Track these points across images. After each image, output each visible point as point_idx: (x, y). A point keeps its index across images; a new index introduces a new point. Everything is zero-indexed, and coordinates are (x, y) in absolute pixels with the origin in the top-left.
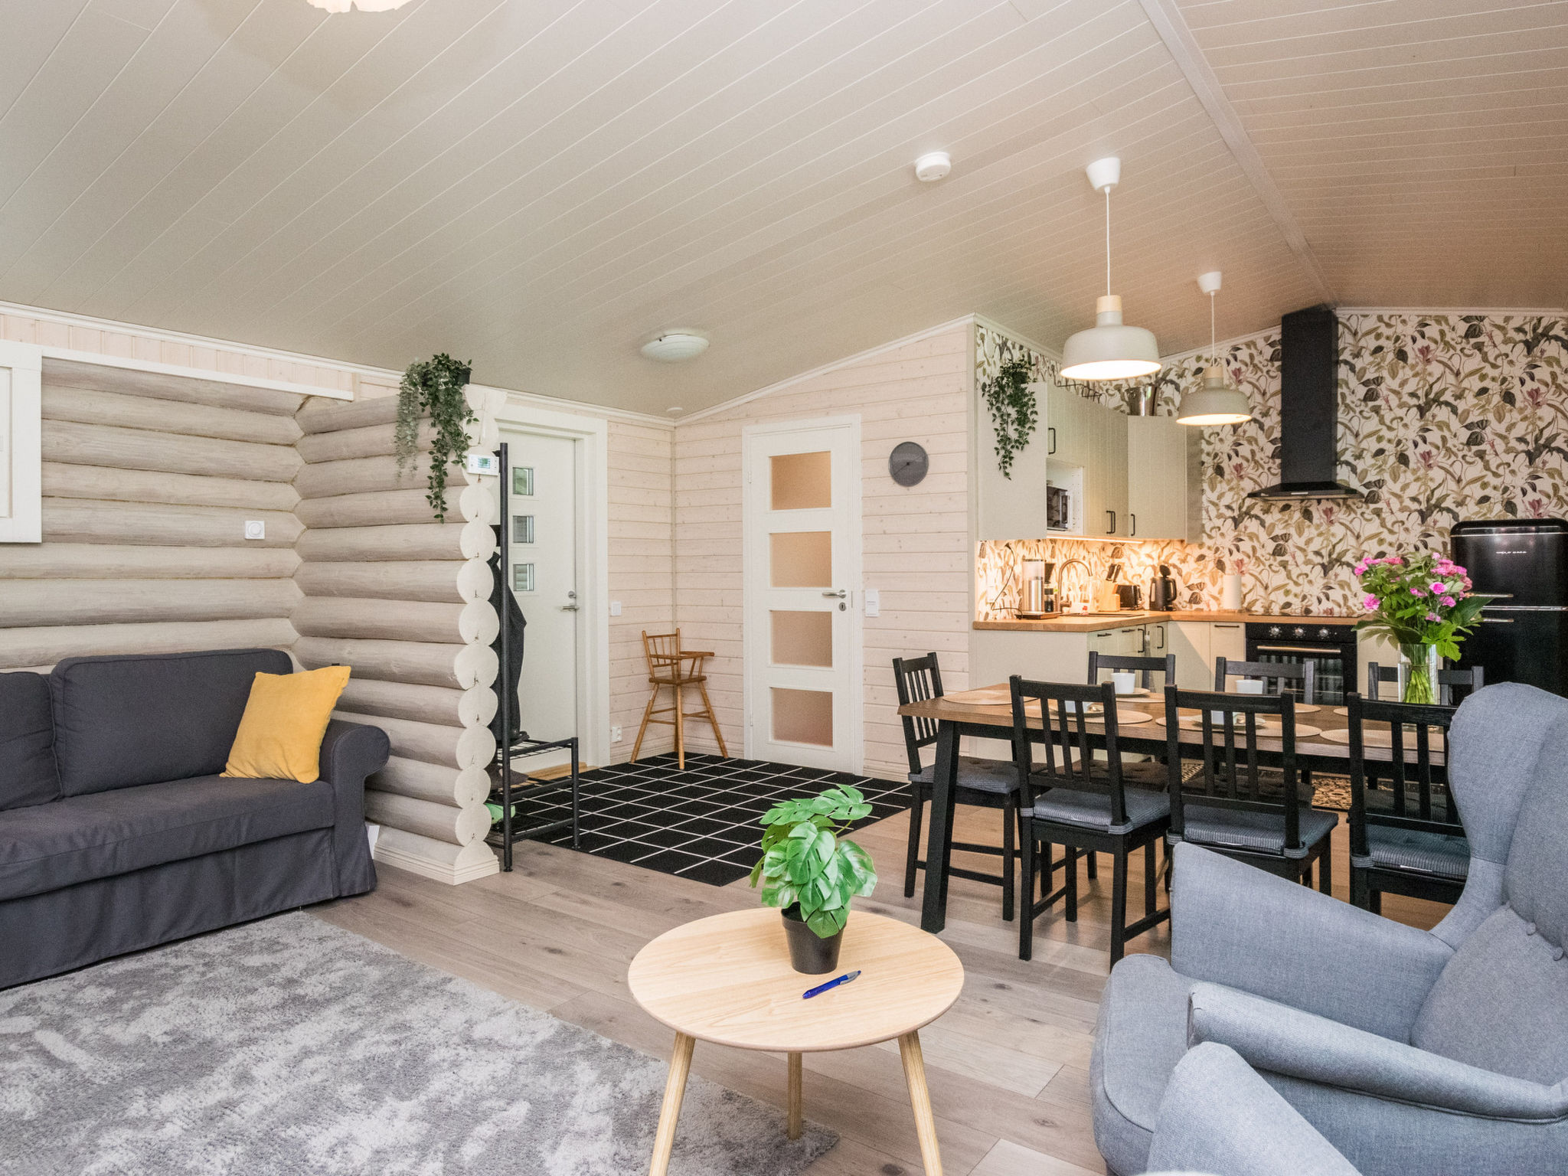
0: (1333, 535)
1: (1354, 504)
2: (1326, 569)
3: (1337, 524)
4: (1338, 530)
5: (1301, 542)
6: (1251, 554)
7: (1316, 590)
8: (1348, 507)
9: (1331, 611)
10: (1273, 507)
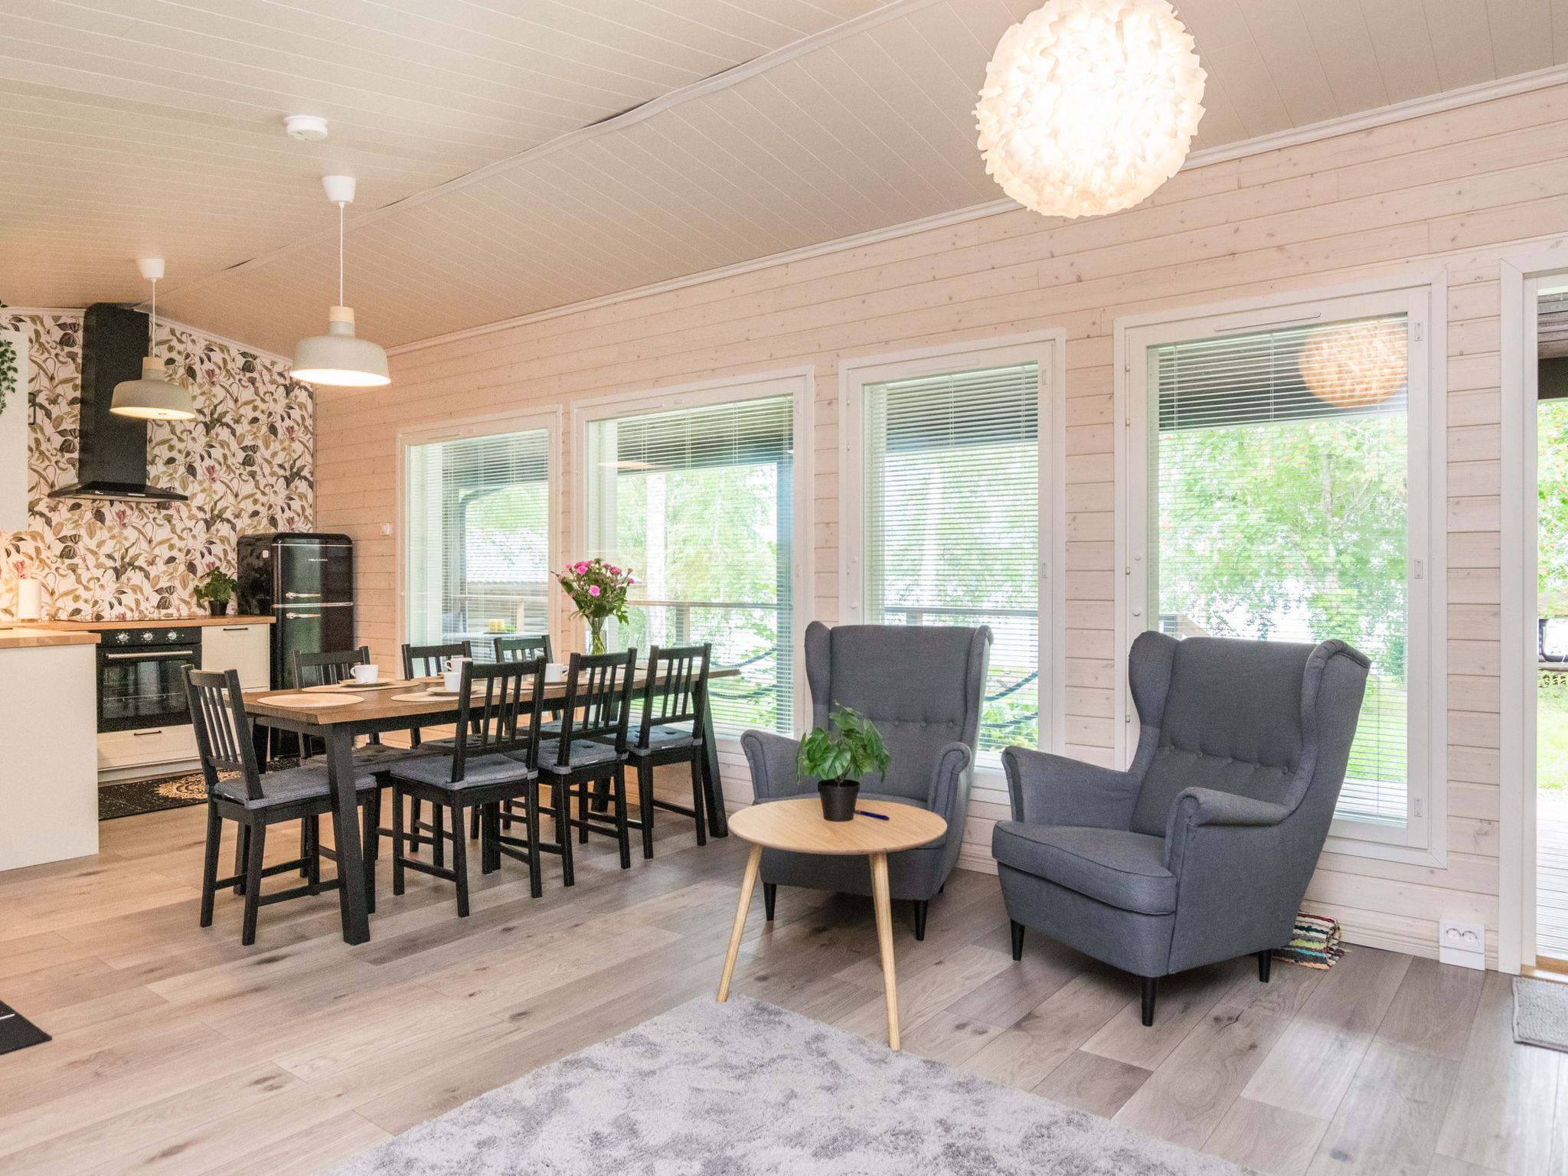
0: (126, 538)
1: (147, 508)
2: (118, 573)
3: (130, 528)
4: (131, 534)
5: (92, 544)
6: (34, 555)
7: (108, 595)
8: (141, 511)
9: (124, 615)
10: (61, 505)
